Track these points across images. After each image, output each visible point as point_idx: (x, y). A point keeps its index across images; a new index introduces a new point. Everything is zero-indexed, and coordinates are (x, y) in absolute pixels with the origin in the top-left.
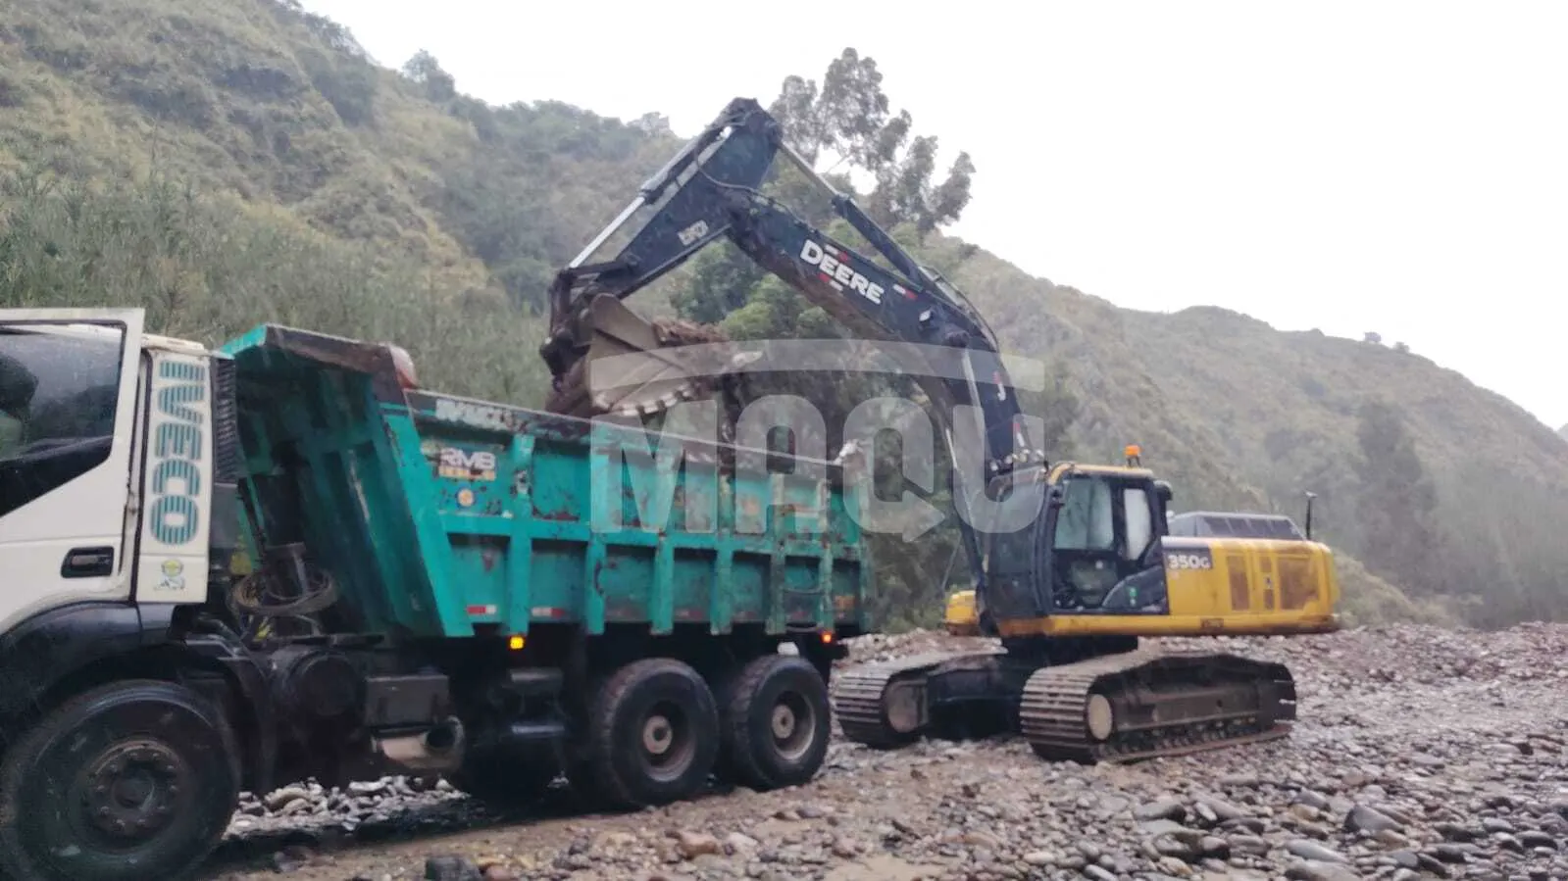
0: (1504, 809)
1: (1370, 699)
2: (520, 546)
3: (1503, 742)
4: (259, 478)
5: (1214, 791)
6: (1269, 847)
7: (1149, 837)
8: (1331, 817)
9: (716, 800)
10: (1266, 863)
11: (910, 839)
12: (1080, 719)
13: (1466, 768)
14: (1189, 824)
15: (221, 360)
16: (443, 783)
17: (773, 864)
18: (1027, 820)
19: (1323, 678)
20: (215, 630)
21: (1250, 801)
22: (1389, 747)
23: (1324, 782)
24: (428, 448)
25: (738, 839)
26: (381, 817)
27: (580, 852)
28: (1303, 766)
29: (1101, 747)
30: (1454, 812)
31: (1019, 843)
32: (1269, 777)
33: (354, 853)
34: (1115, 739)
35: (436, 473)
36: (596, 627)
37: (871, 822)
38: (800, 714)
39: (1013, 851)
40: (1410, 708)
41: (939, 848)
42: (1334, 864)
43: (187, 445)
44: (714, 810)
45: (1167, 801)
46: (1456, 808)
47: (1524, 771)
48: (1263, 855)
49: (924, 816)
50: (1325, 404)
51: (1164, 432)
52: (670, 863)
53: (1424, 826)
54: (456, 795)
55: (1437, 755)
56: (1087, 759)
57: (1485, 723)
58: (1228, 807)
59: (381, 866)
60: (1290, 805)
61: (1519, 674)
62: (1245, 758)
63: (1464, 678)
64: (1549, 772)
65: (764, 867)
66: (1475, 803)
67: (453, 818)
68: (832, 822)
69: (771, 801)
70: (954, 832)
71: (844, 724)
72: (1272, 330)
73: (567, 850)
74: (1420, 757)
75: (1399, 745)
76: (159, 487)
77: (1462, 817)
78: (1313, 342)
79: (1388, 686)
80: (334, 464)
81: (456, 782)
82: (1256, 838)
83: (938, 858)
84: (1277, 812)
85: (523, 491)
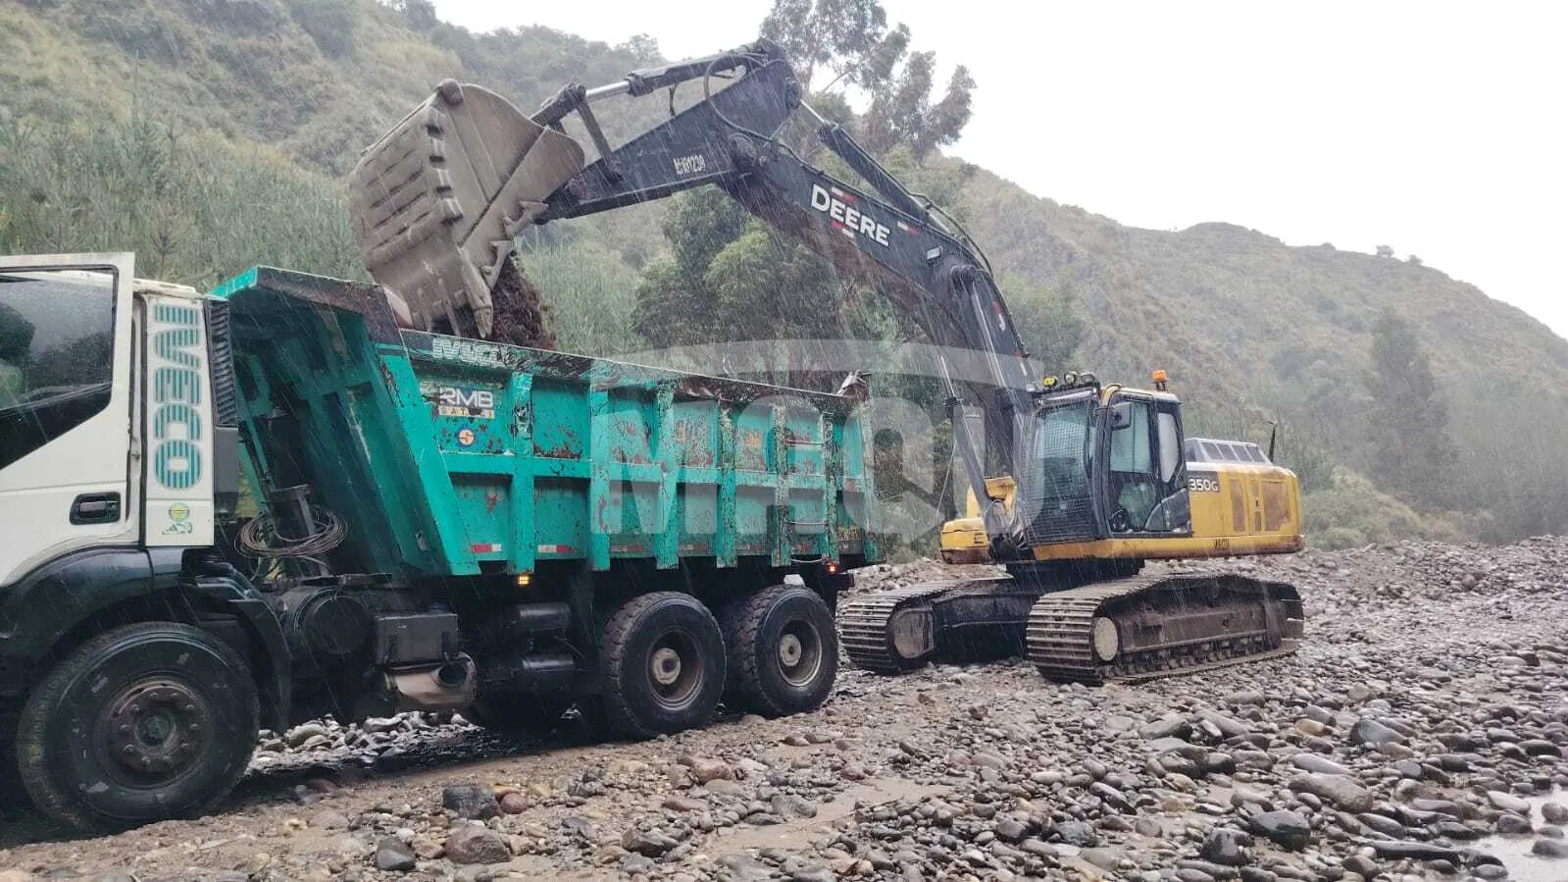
0: (1509, 719)
1: (1377, 616)
2: (522, 486)
3: (1509, 655)
4: (261, 422)
5: (1220, 709)
6: (1275, 761)
7: (1155, 754)
8: (1336, 731)
9: (726, 728)
10: (1270, 776)
11: (918, 761)
12: (1087, 642)
13: (1472, 680)
14: (1194, 741)
15: (214, 303)
16: (457, 717)
17: (783, 788)
18: (1034, 740)
19: (1331, 596)
20: (225, 573)
21: (1256, 717)
22: (1396, 662)
23: (1330, 697)
24: (426, 388)
25: (748, 764)
26: (398, 750)
27: (594, 780)
28: (1309, 682)
29: (1108, 668)
30: (1458, 723)
31: (1025, 763)
32: (1275, 693)
33: (373, 784)
34: (1121, 660)
35: (435, 412)
36: (602, 563)
37: (880, 745)
38: (807, 644)
39: (1020, 770)
40: (1418, 623)
41: (948, 769)
42: (1337, 776)
43: (186, 389)
44: (726, 737)
45: (1173, 718)
46: (1460, 719)
47: (1530, 682)
48: (1269, 769)
49: (932, 738)
50: (1335, 321)
51: (1171, 354)
52: (682, 788)
53: (1428, 737)
54: (471, 727)
55: (1443, 669)
56: (1092, 681)
57: (1492, 636)
58: (1234, 724)
59: (402, 797)
60: (1295, 721)
61: (1528, 587)
62: (1252, 676)
63: (1473, 593)
64: (1555, 682)
65: (775, 790)
66: (1479, 714)
67: (468, 750)
68: (842, 746)
69: (779, 727)
70: (962, 753)
71: (851, 652)
72: (1283, 247)
73: (580, 779)
74: (1426, 671)
75: (1405, 660)
76: (160, 432)
77: (1466, 727)
78: (1322, 257)
79: (1396, 603)
80: (333, 401)
81: (471, 715)
82: (1261, 752)
83: (945, 779)
84: (1281, 728)
85: (523, 430)
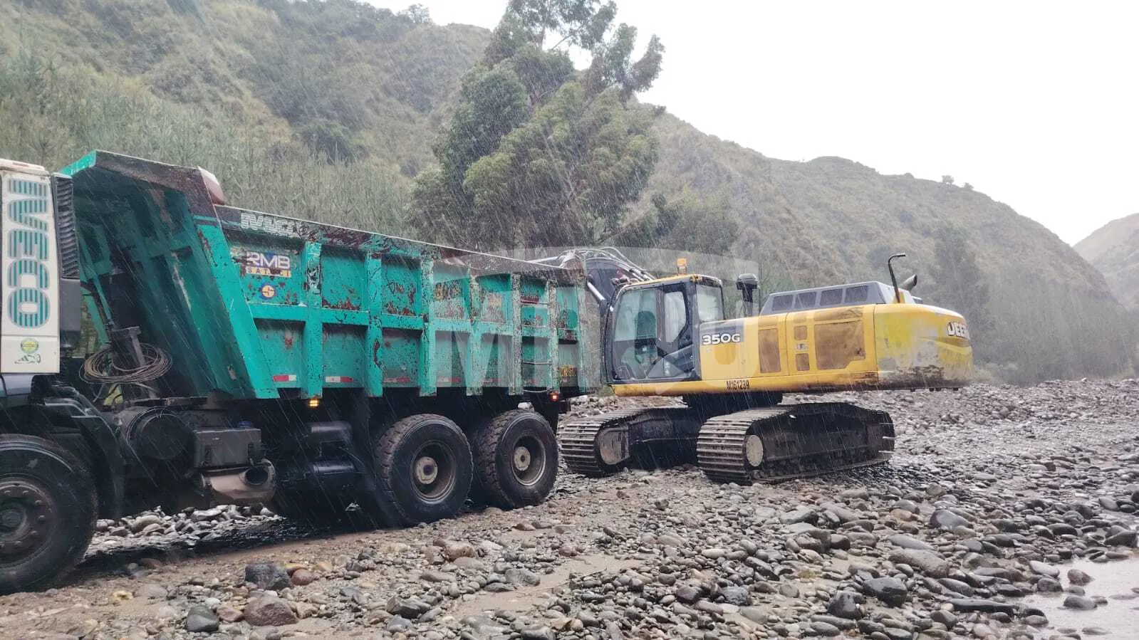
0: (1039, 509)
1: (943, 435)
2: (313, 328)
3: (1035, 463)
4: (103, 278)
5: (836, 502)
6: (878, 539)
7: (792, 535)
8: (920, 517)
9: (472, 517)
10: (875, 551)
11: (617, 542)
12: (740, 452)
13: (1012, 480)
14: (820, 525)
15: (60, 179)
16: (265, 510)
17: (515, 563)
18: (703, 525)
19: (909, 421)
20: (70, 395)
21: (862, 508)
22: (957, 468)
23: (914, 493)
24: (236, 252)
25: (487, 545)
26: (215, 536)
27: (367, 558)
28: (898, 482)
29: (756, 472)
30: (1004, 511)
31: (697, 542)
32: (874, 490)
33: (193, 562)
34: (764, 466)
35: (243, 271)
36: (377, 390)
37: (588, 530)
38: (535, 452)
39: (693, 547)
40: (971, 441)
41: (638, 547)
42: (924, 551)
43: (36, 248)
44: (471, 524)
45: (803, 510)
46: (1006, 509)
47: (1051, 482)
48: (874, 546)
49: (626, 525)
50: (912, 228)
51: (798, 249)
52: (436, 564)
53: (985, 522)
54: (276, 517)
55: (993, 472)
56: (744, 481)
57: (1022, 450)
58: (847, 513)
59: (214, 572)
60: (891, 510)
61: (1044, 416)
62: (858, 478)
63: (1006, 420)
64: (1067, 482)
65: (508, 565)
66: (1018, 505)
67: (272, 535)
68: (560, 531)
69: (513, 516)
70: (650, 535)
71: (569, 460)
72: (877, 174)
73: (356, 557)
74: (979, 475)
75: (965, 467)
76: (14, 281)
77: (1011, 515)
78: (905, 183)
79: (954, 427)
80: (161, 263)
81: (275, 508)
82: (868, 534)
83: (637, 555)
84: (881, 516)
85: (314, 288)
